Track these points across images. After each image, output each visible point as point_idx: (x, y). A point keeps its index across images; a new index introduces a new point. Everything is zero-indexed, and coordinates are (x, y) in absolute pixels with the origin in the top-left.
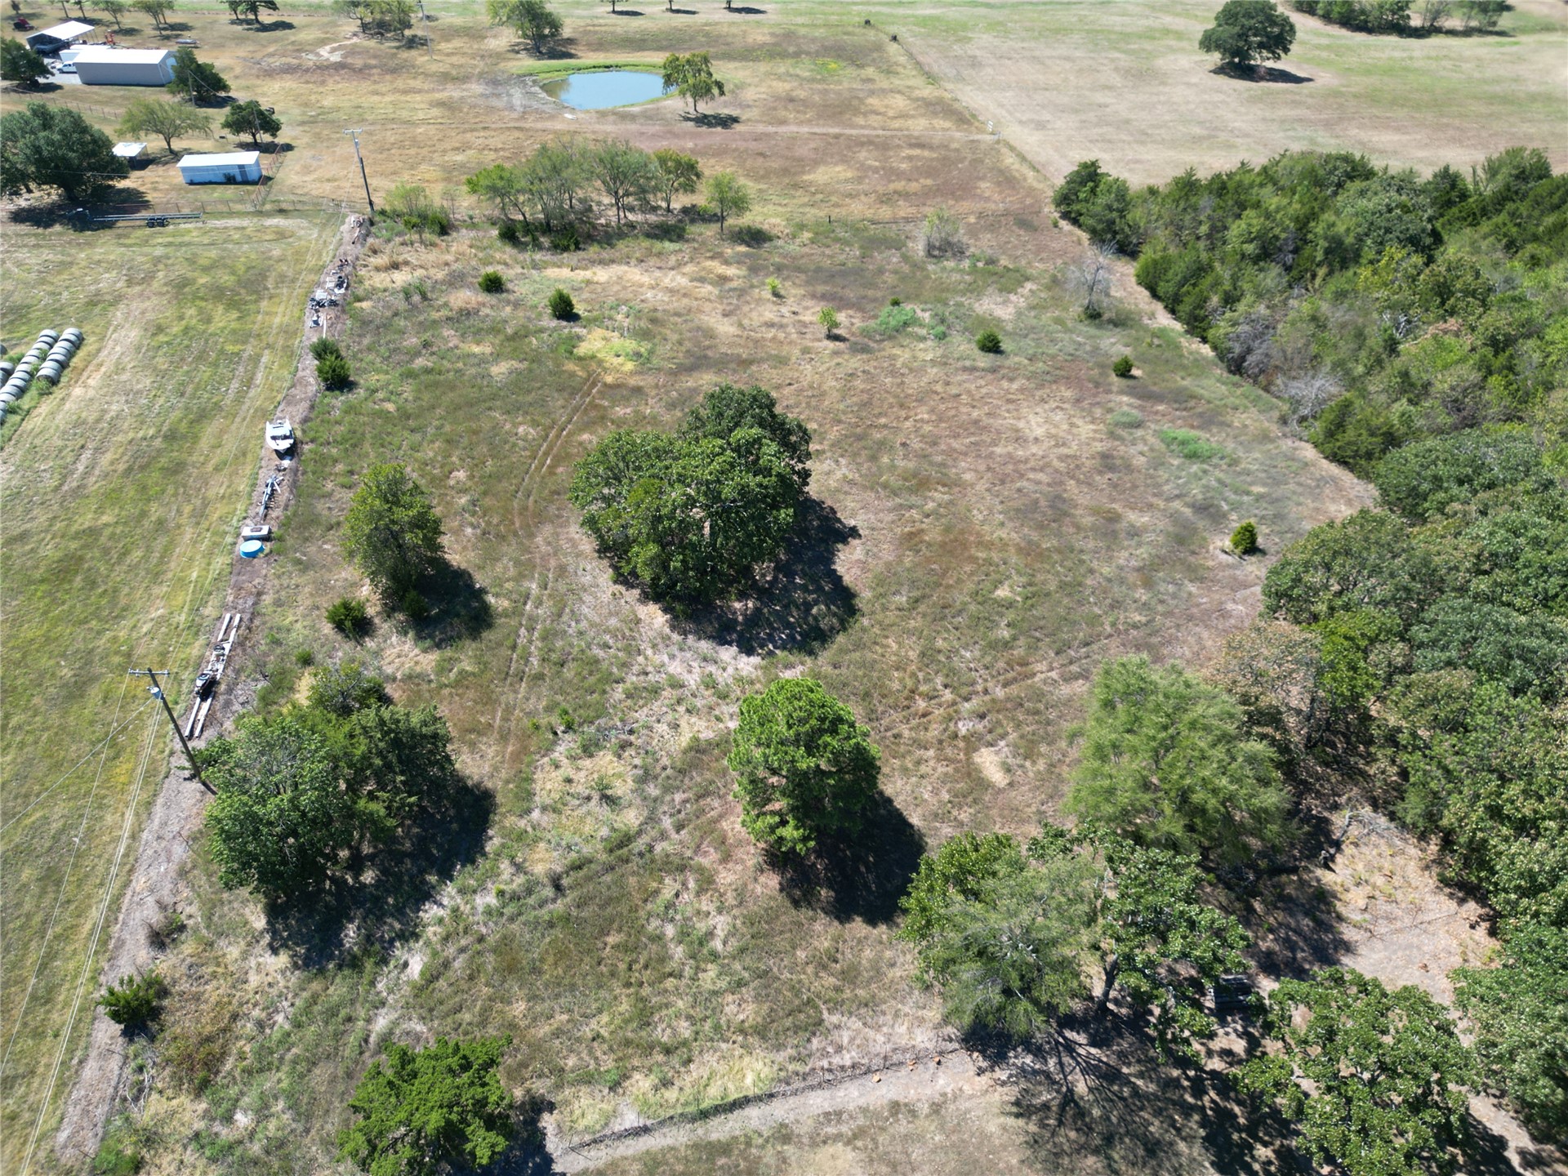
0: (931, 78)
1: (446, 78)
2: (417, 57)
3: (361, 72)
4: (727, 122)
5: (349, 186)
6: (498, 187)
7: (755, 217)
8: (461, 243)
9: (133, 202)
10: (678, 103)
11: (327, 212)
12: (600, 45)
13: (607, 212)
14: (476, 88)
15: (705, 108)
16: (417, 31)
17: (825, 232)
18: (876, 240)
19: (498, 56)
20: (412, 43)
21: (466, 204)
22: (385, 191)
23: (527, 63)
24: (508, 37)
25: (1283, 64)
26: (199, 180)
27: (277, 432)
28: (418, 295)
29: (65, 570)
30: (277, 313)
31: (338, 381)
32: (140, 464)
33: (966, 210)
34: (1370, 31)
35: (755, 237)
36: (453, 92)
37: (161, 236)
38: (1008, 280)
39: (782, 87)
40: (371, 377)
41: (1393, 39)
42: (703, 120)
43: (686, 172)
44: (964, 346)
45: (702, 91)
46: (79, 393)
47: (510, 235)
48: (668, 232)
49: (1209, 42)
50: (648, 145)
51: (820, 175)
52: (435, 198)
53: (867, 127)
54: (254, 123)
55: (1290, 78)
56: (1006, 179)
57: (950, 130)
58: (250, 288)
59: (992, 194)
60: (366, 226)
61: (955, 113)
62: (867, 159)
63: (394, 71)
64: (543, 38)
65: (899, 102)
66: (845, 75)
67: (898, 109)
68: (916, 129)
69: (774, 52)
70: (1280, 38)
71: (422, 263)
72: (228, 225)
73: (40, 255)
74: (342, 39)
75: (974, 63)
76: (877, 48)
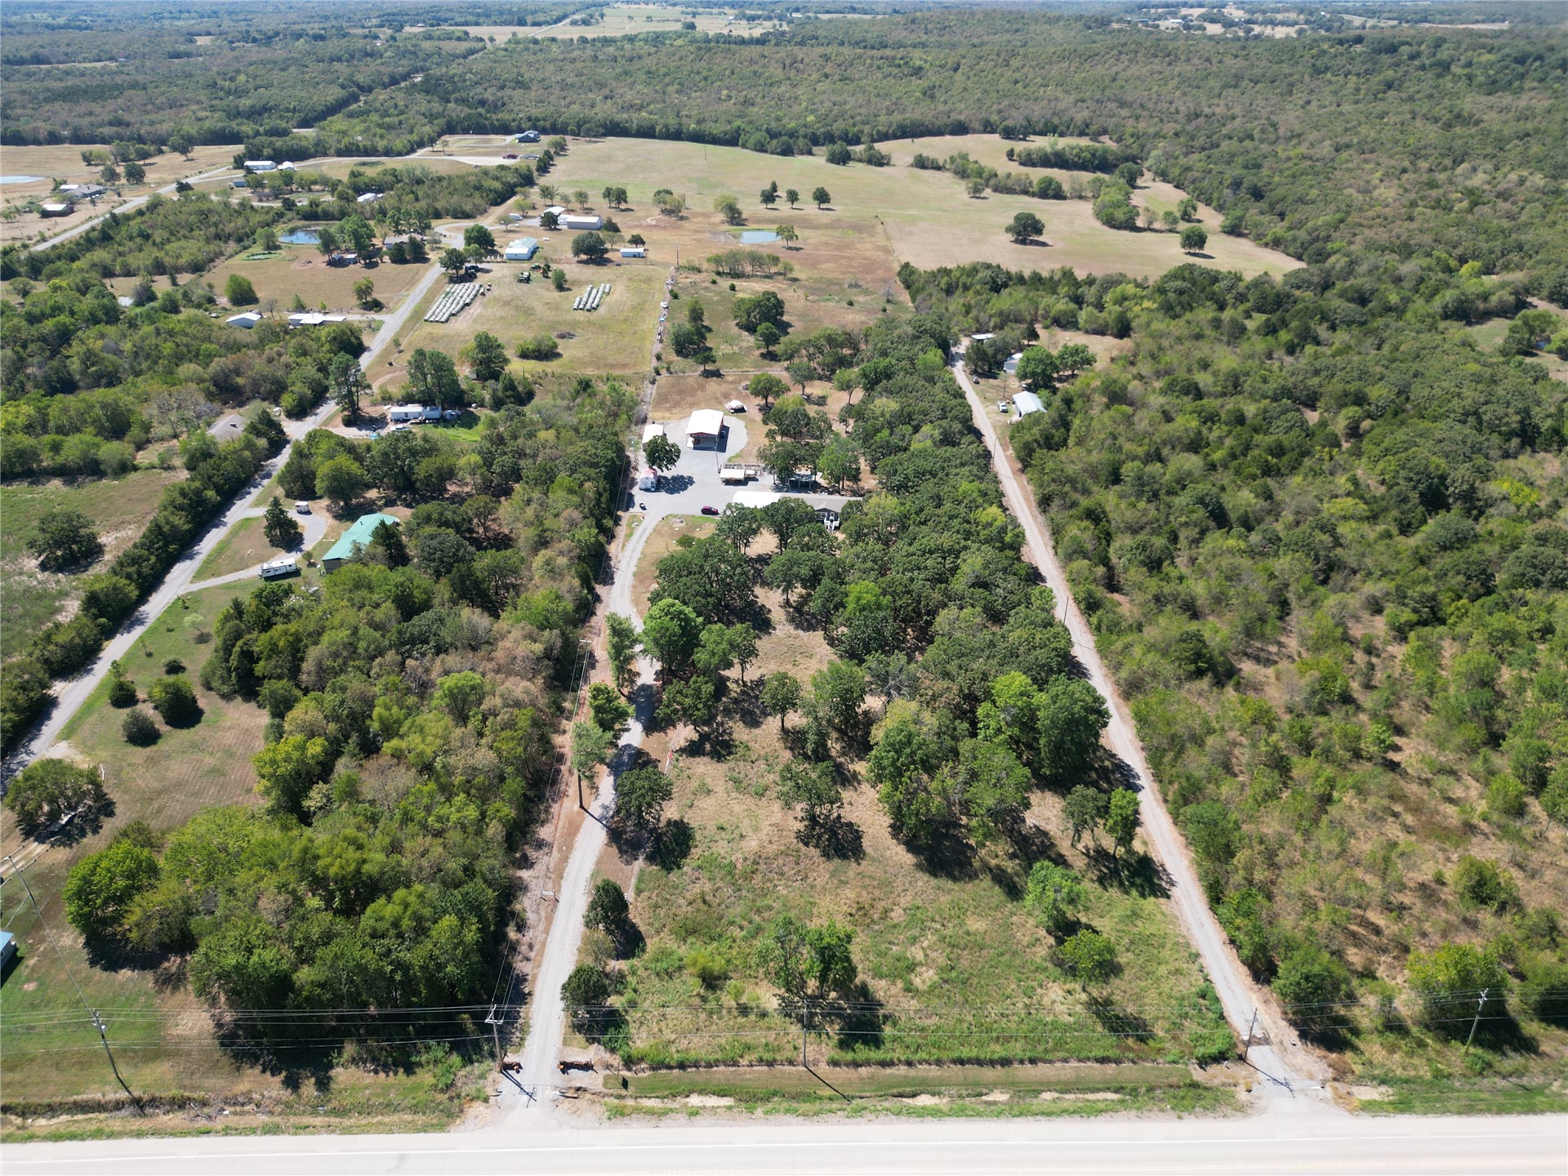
0: (888, 238)
1: (696, 231)
2: (685, 223)
3: (664, 228)
4: (797, 249)
5: (672, 259)
6: (717, 260)
7: (794, 275)
8: (704, 275)
9: (609, 261)
10: (780, 242)
11: (666, 265)
12: (758, 221)
13: (748, 269)
14: (708, 235)
15: (791, 244)
16: (683, 213)
17: (816, 281)
18: (831, 282)
19: (716, 224)
20: (682, 218)
21: (705, 266)
22: (683, 262)
23: (727, 227)
24: (720, 217)
25: (1041, 239)
26: (625, 256)
27: (664, 304)
28: (694, 284)
29: (625, 320)
30: (657, 285)
31: (676, 297)
32: (634, 308)
33: (869, 277)
34: (1119, 228)
35: (795, 280)
36: (698, 236)
37: (621, 269)
38: (867, 292)
39: (824, 239)
40: (684, 297)
41: (1126, 234)
42: (790, 248)
43: (776, 261)
44: (844, 304)
45: (790, 238)
46: (615, 296)
47: (719, 274)
48: (769, 277)
49: (1009, 230)
50: (764, 252)
51: (824, 266)
52: (697, 264)
53: (850, 253)
54: (637, 241)
55: (1044, 244)
56: (890, 269)
57: (880, 255)
58: (649, 280)
59: (881, 273)
60: (678, 269)
61: (887, 251)
62: (844, 262)
63: (677, 228)
64: (735, 217)
65: (869, 246)
66: (852, 235)
67: (866, 248)
68: (868, 254)
69: (828, 227)
70: (1038, 228)
71: (695, 277)
72: (638, 267)
73: (591, 271)
74: (655, 216)
75: (911, 234)
76: (874, 226)
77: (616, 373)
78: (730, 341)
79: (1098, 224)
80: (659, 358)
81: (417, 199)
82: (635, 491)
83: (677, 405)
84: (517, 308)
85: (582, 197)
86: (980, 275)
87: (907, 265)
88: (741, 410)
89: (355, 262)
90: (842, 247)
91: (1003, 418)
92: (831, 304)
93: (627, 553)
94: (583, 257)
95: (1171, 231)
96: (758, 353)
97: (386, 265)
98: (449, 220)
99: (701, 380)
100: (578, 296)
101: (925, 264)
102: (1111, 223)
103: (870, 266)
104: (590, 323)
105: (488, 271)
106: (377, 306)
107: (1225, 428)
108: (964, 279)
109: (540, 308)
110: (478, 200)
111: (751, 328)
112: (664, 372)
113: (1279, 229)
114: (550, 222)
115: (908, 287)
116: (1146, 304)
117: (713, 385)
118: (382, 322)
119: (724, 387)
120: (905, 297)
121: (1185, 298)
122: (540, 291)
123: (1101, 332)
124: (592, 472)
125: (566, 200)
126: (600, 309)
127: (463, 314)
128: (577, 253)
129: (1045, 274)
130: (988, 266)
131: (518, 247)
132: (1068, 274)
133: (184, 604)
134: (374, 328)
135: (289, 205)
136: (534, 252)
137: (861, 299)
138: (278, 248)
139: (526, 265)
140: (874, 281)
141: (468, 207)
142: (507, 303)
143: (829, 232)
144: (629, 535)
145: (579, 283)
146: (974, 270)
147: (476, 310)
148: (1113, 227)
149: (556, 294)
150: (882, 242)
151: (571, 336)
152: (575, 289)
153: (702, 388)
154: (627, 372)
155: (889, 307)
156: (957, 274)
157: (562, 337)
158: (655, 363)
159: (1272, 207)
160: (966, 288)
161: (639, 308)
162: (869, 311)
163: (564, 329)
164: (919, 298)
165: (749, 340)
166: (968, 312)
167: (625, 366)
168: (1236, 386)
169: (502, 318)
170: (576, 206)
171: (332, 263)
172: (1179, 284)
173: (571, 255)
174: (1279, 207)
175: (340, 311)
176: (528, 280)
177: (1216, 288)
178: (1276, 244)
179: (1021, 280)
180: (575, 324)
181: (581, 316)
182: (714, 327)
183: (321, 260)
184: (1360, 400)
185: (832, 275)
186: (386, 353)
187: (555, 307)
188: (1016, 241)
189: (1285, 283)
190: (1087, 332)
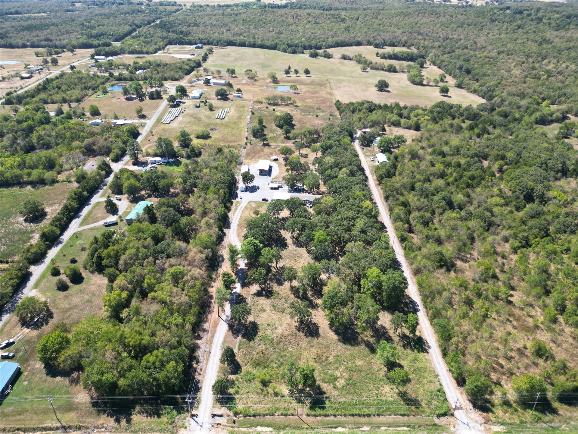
0: (331, 89)
1: (261, 86)
2: (256, 83)
3: (249, 85)
4: (298, 94)
5: (251, 98)
6: (268, 99)
7: (297, 104)
8: (264, 105)
9: (229, 99)
10: (292, 91)
11: (250, 101)
12: (283, 82)
13: (280, 102)
14: (265, 88)
15: (296, 92)
16: (256, 78)
17: (305, 107)
18: (310, 107)
19: (268, 83)
20: (256, 81)
21: (264, 101)
22: (256, 99)
23: (272, 84)
24: (269, 80)
25: (388, 89)
26: (235, 97)
27: (249, 117)
28: (260, 108)
29: (235, 123)
30: (246, 109)
31: (253, 114)
32: (238, 118)
33: (324, 105)
34: (417, 85)
35: (297, 106)
36: (261, 88)
37: (233, 102)
38: (323, 111)
39: (308, 89)
40: (256, 114)
41: (419, 87)
43: (290, 99)
44: (315, 116)
45: (295, 89)
46: (231, 113)
47: (269, 104)
48: (287, 105)
49: (376, 86)
50: (286, 95)
51: (308, 101)
52: (261, 100)
53: (317, 95)
54: (239, 91)
55: (389, 92)
56: (332, 102)
57: (328, 96)
58: (243, 107)
59: (328, 104)
60: (254, 102)
61: (331, 94)
62: (315, 99)
63: (253, 85)
64: (275, 80)
65: (324, 92)
66: (318, 88)
67: (323, 93)
68: (324, 96)
69: (309, 84)
70: (387, 85)
71: (260, 106)
72: (239, 101)
73: (222, 103)
74: (245, 80)
75: (340, 87)
76: (326, 84)
77: (231, 144)
78: (273, 131)
79: (409, 83)
80: (247, 138)
81: (158, 73)
82: (238, 192)
83: (253, 157)
84: (195, 118)
85: (219, 72)
86: (365, 105)
87: (338, 101)
88: (276, 160)
89: (136, 99)
90: (314, 93)
91: (372, 163)
92: (310, 116)
93: (235, 216)
94: (219, 97)
95: (436, 86)
96: (283, 136)
97: (147, 100)
98: (170, 81)
99: (262, 147)
100: (218, 113)
101: (345, 100)
102: (414, 83)
103: (324, 101)
104: (222, 124)
105: (184, 103)
106: (144, 117)
107: (453, 169)
108: (359, 107)
109: (203, 118)
110: (180, 74)
111: (281, 127)
112: (249, 144)
113: (476, 85)
114: (207, 82)
115: (338, 109)
116: (426, 117)
117: (266, 149)
118: (146, 123)
119: (271, 150)
120: (337, 113)
121: (440, 115)
122: (203, 111)
123: (409, 128)
124: (223, 185)
125: (213, 73)
126: (226, 119)
127: (175, 120)
128: (217, 96)
129: (389, 104)
130: (368, 102)
131: (195, 93)
132: (397, 105)
133: (76, 236)
134: (143, 125)
135: (111, 75)
136: (201, 95)
137: (321, 114)
138: (107, 92)
139: (198, 100)
140: (326, 107)
141: (177, 76)
142: (191, 116)
143: (310, 86)
144: (236, 209)
145: (218, 108)
146: (362, 103)
147: (180, 118)
148: (415, 84)
149: (209, 112)
150: (329, 90)
151: (215, 129)
152: (216, 111)
153: (262, 150)
154: (235, 144)
155: (331, 118)
156: (356, 105)
157: (212, 130)
158: (245, 141)
159: (474, 77)
160: (360, 110)
161: (240, 118)
162: (324, 119)
163: (212, 127)
164: (342, 114)
165: (280, 131)
166: (360, 121)
167: (234, 141)
168: (458, 151)
169: (190, 122)
170: (216, 75)
171: (127, 99)
172: (438, 109)
173: (214, 96)
174: (476, 77)
175: (131, 118)
176: (199, 107)
177: (452, 111)
178: (475, 92)
179: (380, 107)
180: (216, 124)
181: (218, 121)
182: (267, 126)
183: (123, 98)
184: (503, 158)
185: (311, 104)
186: (147, 136)
187: (209, 117)
188: (379, 90)
189: (478, 109)
190: (404, 128)
